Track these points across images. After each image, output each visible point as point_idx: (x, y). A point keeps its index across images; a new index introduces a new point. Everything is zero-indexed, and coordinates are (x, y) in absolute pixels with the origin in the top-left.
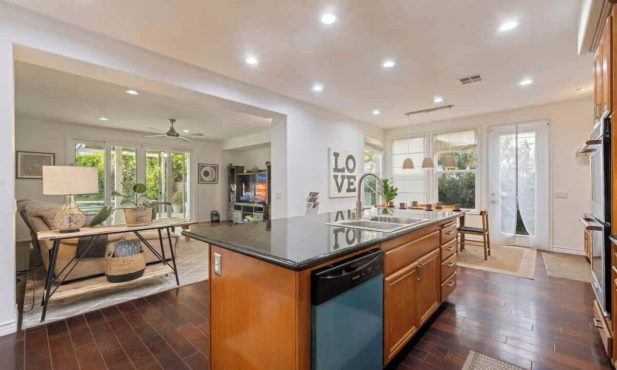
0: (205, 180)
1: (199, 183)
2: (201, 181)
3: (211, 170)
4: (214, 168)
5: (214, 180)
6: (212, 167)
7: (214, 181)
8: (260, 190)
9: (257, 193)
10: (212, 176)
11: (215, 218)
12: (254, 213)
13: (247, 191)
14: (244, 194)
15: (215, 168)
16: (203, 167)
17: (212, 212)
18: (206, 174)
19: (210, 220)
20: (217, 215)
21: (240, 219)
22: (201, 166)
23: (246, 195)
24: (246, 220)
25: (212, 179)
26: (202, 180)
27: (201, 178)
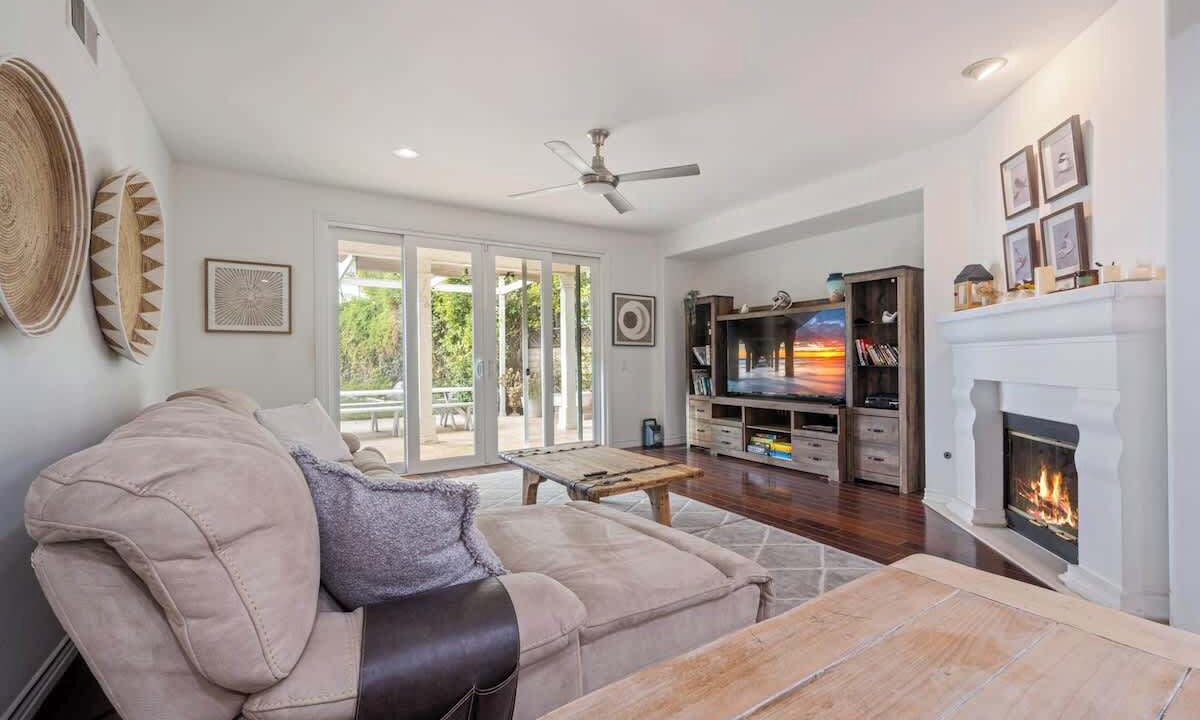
0: (629, 336)
1: (613, 344)
2: (618, 339)
3: (642, 312)
4: (647, 304)
5: (647, 338)
6: (641, 301)
7: (648, 341)
8: (813, 360)
9: (798, 370)
10: (643, 327)
11: (652, 439)
12: (794, 431)
13: (756, 364)
14: (742, 373)
15: (650, 303)
16: (623, 302)
17: (645, 421)
18: (630, 319)
19: (639, 444)
20: (657, 429)
21: (738, 443)
22: (617, 299)
23: (752, 375)
24: (761, 450)
25: (642, 335)
26: (621, 337)
27: (620, 332)
